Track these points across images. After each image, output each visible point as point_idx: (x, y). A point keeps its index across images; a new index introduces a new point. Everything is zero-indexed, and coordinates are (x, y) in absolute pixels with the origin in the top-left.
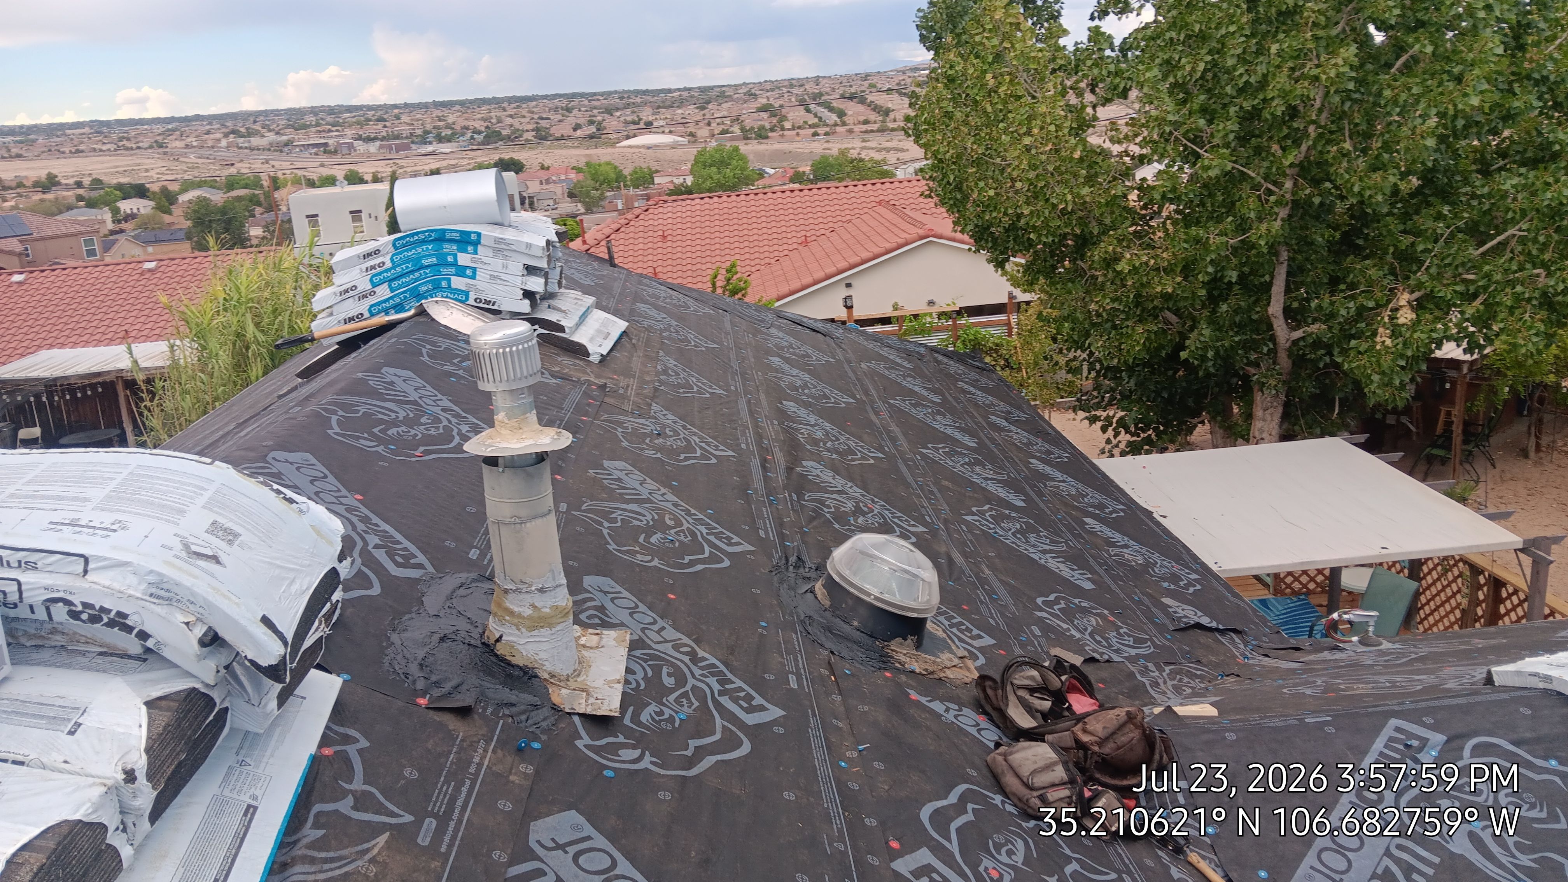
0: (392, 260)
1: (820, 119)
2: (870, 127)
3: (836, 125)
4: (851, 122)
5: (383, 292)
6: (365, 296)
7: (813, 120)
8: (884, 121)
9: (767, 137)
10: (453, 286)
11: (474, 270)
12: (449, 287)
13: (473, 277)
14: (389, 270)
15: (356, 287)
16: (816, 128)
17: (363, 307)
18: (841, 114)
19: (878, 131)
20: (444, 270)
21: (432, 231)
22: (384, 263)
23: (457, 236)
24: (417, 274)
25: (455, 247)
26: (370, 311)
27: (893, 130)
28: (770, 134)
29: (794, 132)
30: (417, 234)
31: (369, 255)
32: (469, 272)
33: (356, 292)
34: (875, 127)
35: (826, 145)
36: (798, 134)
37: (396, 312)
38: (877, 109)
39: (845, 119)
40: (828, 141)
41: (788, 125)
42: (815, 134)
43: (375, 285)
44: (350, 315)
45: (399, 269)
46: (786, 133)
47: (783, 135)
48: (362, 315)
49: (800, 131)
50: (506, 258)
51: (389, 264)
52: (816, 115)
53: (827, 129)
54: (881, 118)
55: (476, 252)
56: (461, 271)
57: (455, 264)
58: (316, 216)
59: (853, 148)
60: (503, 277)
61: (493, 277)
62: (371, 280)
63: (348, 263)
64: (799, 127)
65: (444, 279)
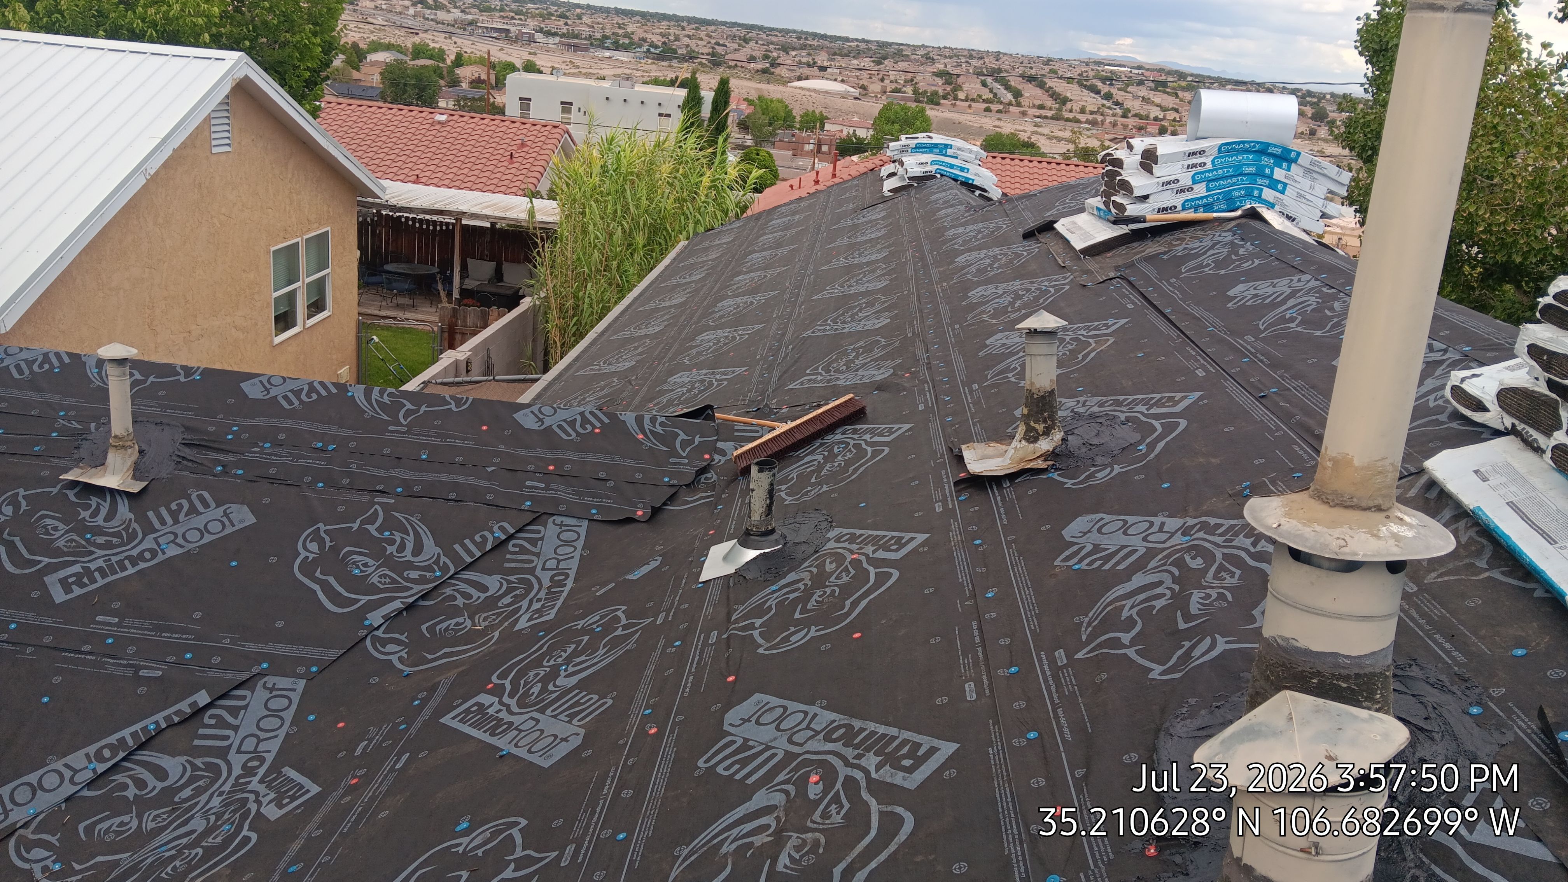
0: (1213, 162)
1: (995, 95)
2: (1044, 113)
3: (1010, 104)
4: (1027, 104)
5: (1200, 190)
6: (1182, 191)
7: (987, 95)
8: (1059, 110)
9: (938, 104)
10: (1263, 197)
11: (1285, 185)
12: (1260, 196)
13: (1282, 192)
14: (1209, 171)
15: (1178, 181)
16: (990, 104)
17: (1178, 201)
18: (1017, 94)
19: (1052, 118)
20: (1259, 181)
21: (1258, 143)
22: (1205, 164)
23: (1278, 151)
24: (1234, 180)
25: (1272, 161)
26: (1183, 205)
27: (1068, 120)
28: (942, 101)
29: (967, 104)
30: (1243, 142)
31: (1194, 153)
32: (1280, 187)
33: (1177, 185)
34: (1049, 114)
35: (997, 123)
36: (970, 106)
37: (1205, 212)
38: (1054, 95)
39: (1021, 100)
40: (1000, 119)
41: (961, 95)
42: (988, 110)
43: (1195, 182)
44: (1165, 206)
45: (1220, 172)
46: (958, 103)
47: (954, 105)
48: (1175, 207)
49: (973, 104)
50: (1314, 179)
51: (1209, 166)
52: (991, 91)
53: (1001, 107)
54: (1057, 106)
55: (1289, 170)
56: (1273, 184)
57: (1270, 177)
58: (530, 100)
59: (1024, 131)
60: (1309, 197)
61: (1300, 195)
62: (1193, 177)
63: (1172, 158)
64: (973, 100)
65: (1257, 189)
